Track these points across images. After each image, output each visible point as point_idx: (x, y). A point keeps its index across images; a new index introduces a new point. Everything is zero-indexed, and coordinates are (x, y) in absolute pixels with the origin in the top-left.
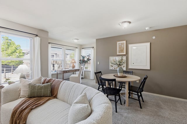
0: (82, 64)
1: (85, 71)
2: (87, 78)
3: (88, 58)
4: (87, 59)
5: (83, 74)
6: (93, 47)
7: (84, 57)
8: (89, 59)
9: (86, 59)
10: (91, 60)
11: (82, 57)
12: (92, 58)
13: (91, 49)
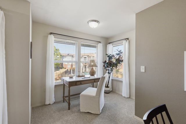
0: (107, 69)
1: (112, 80)
2: (117, 92)
3: (119, 58)
4: (116, 60)
5: (110, 85)
6: (128, 39)
7: (110, 57)
8: (119, 61)
9: (114, 61)
10: (122, 61)
11: (108, 56)
12: (125, 57)
13: (124, 41)
